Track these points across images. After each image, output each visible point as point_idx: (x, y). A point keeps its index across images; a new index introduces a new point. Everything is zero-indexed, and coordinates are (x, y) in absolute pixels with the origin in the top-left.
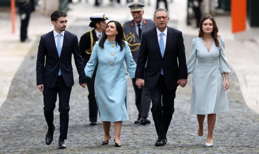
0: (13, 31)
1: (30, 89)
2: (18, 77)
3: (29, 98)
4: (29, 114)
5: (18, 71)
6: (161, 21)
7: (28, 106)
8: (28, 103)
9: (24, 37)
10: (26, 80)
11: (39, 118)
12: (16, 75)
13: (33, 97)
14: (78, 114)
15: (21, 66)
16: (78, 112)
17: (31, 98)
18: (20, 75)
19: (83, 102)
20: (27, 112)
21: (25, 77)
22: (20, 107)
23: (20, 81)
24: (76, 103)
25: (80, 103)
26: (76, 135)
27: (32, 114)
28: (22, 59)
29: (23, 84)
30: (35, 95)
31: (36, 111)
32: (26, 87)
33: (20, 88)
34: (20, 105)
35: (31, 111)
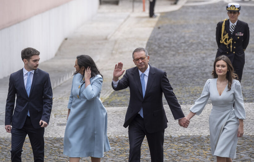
0: (144, 10)
1: (160, 49)
2: (151, 41)
3: (159, 55)
4: (160, 66)
5: (150, 37)
6: (140, 63)
7: (159, 61)
8: (159, 59)
9: (152, 14)
10: (156, 43)
11: (168, 68)
12: (149, 39)
13: (162, 55)
14: (195, 66)
15: (152, 33)
16: (195, 64)
17: (160, 56)
18: (152, 40)
19: (196, 58)
20: (159, 65)
21: (155, 41)
22: (153, 61)
23: (152, 43)
24: (192, 59)
25: (195, 59)
26: (196, 80)
27: (163, 66)
28: (152, 29)
29: (154, 46)
30: (163, 54)
31: (165, 64)
32: (157, 48)
33: (152, 49)
34: (153, 60)
35: (161, 64)
